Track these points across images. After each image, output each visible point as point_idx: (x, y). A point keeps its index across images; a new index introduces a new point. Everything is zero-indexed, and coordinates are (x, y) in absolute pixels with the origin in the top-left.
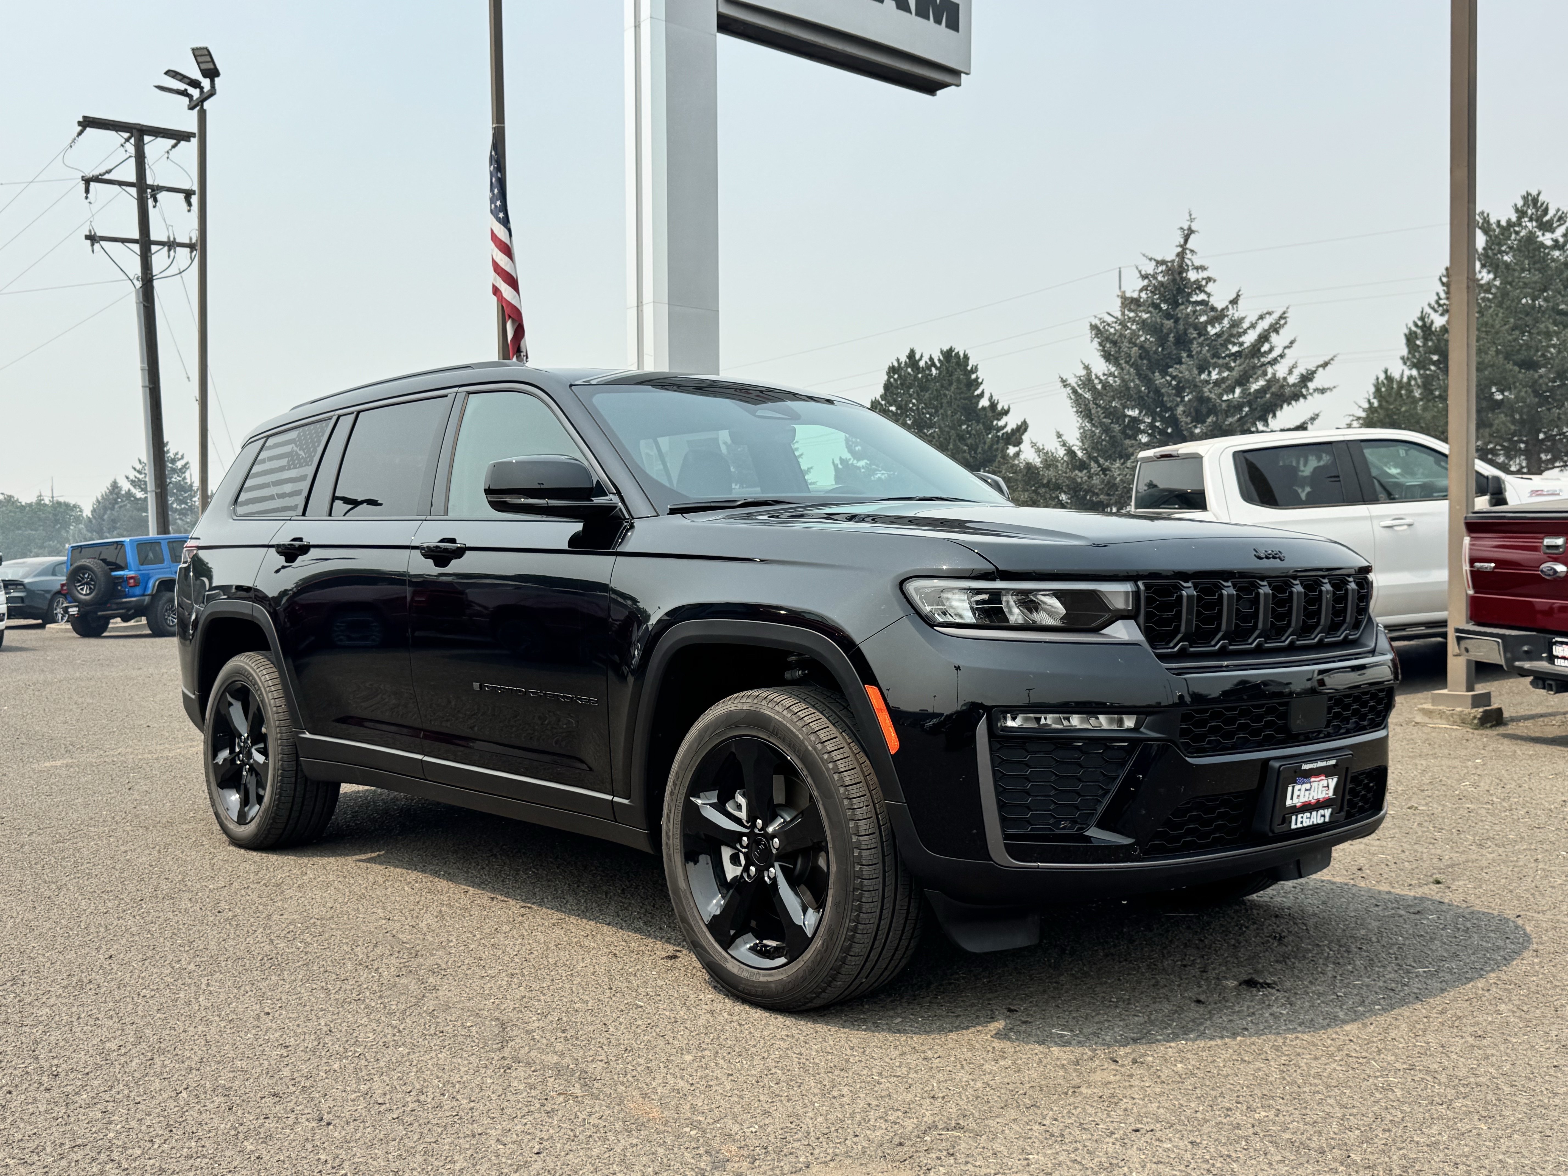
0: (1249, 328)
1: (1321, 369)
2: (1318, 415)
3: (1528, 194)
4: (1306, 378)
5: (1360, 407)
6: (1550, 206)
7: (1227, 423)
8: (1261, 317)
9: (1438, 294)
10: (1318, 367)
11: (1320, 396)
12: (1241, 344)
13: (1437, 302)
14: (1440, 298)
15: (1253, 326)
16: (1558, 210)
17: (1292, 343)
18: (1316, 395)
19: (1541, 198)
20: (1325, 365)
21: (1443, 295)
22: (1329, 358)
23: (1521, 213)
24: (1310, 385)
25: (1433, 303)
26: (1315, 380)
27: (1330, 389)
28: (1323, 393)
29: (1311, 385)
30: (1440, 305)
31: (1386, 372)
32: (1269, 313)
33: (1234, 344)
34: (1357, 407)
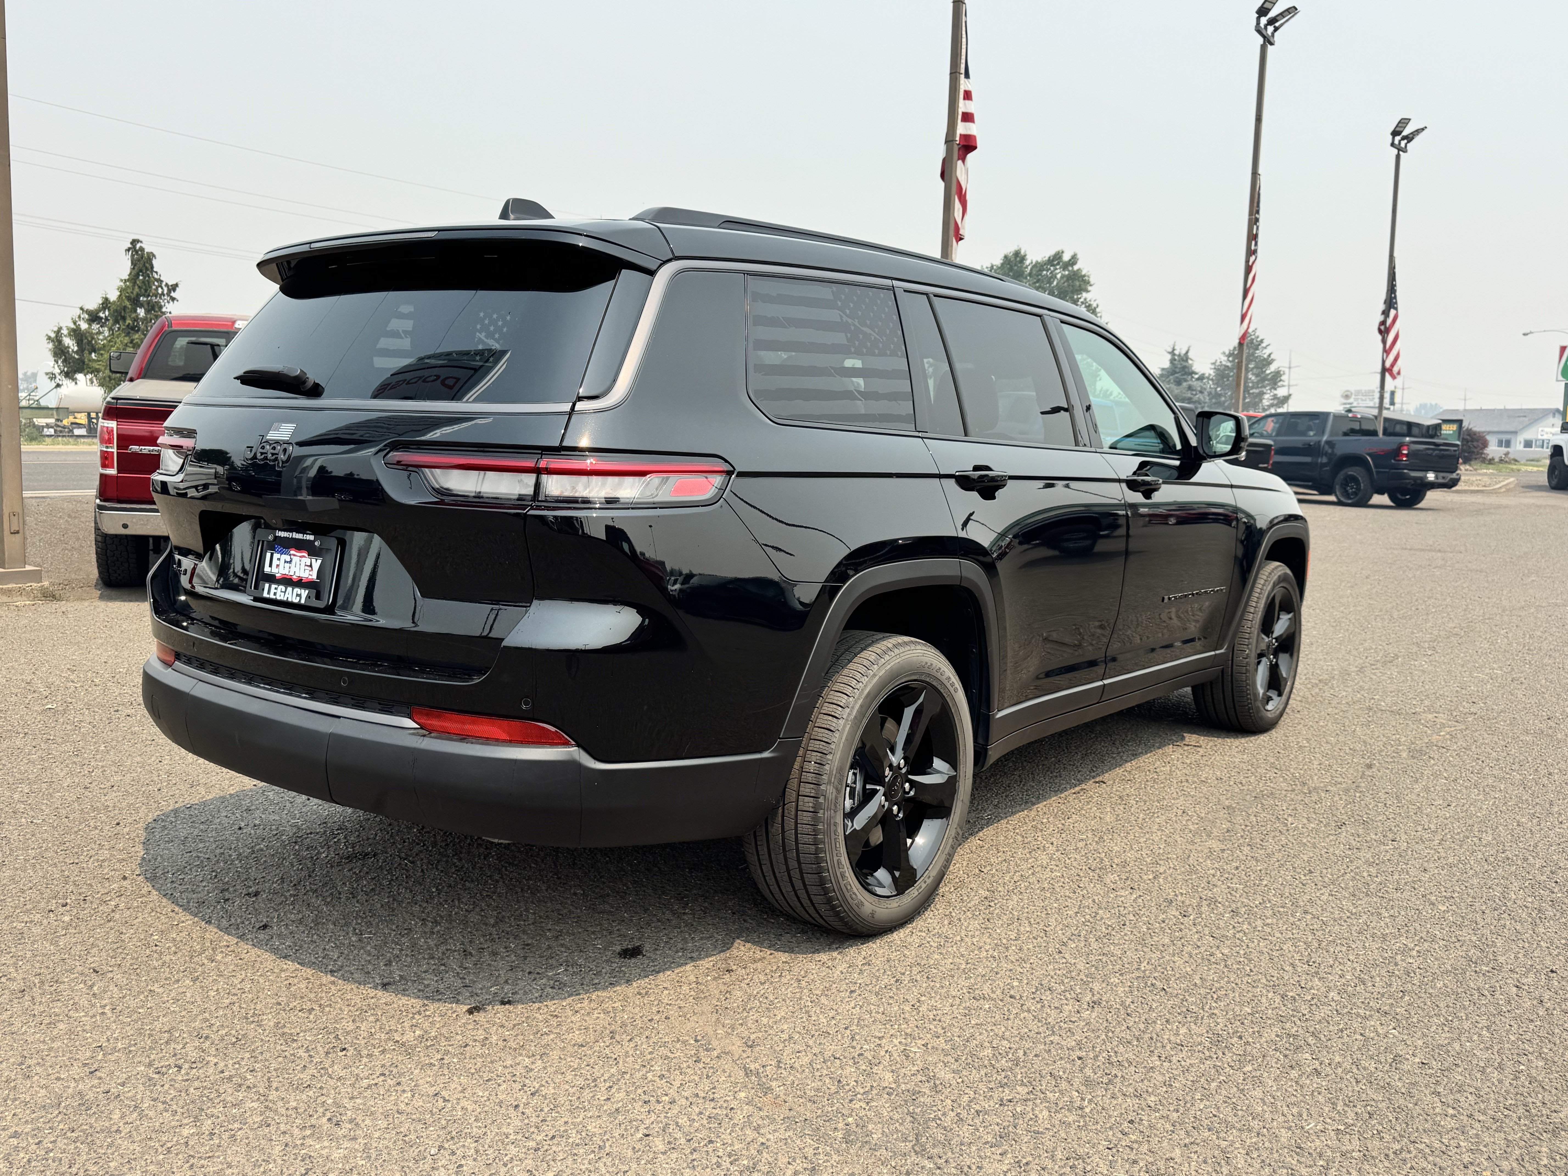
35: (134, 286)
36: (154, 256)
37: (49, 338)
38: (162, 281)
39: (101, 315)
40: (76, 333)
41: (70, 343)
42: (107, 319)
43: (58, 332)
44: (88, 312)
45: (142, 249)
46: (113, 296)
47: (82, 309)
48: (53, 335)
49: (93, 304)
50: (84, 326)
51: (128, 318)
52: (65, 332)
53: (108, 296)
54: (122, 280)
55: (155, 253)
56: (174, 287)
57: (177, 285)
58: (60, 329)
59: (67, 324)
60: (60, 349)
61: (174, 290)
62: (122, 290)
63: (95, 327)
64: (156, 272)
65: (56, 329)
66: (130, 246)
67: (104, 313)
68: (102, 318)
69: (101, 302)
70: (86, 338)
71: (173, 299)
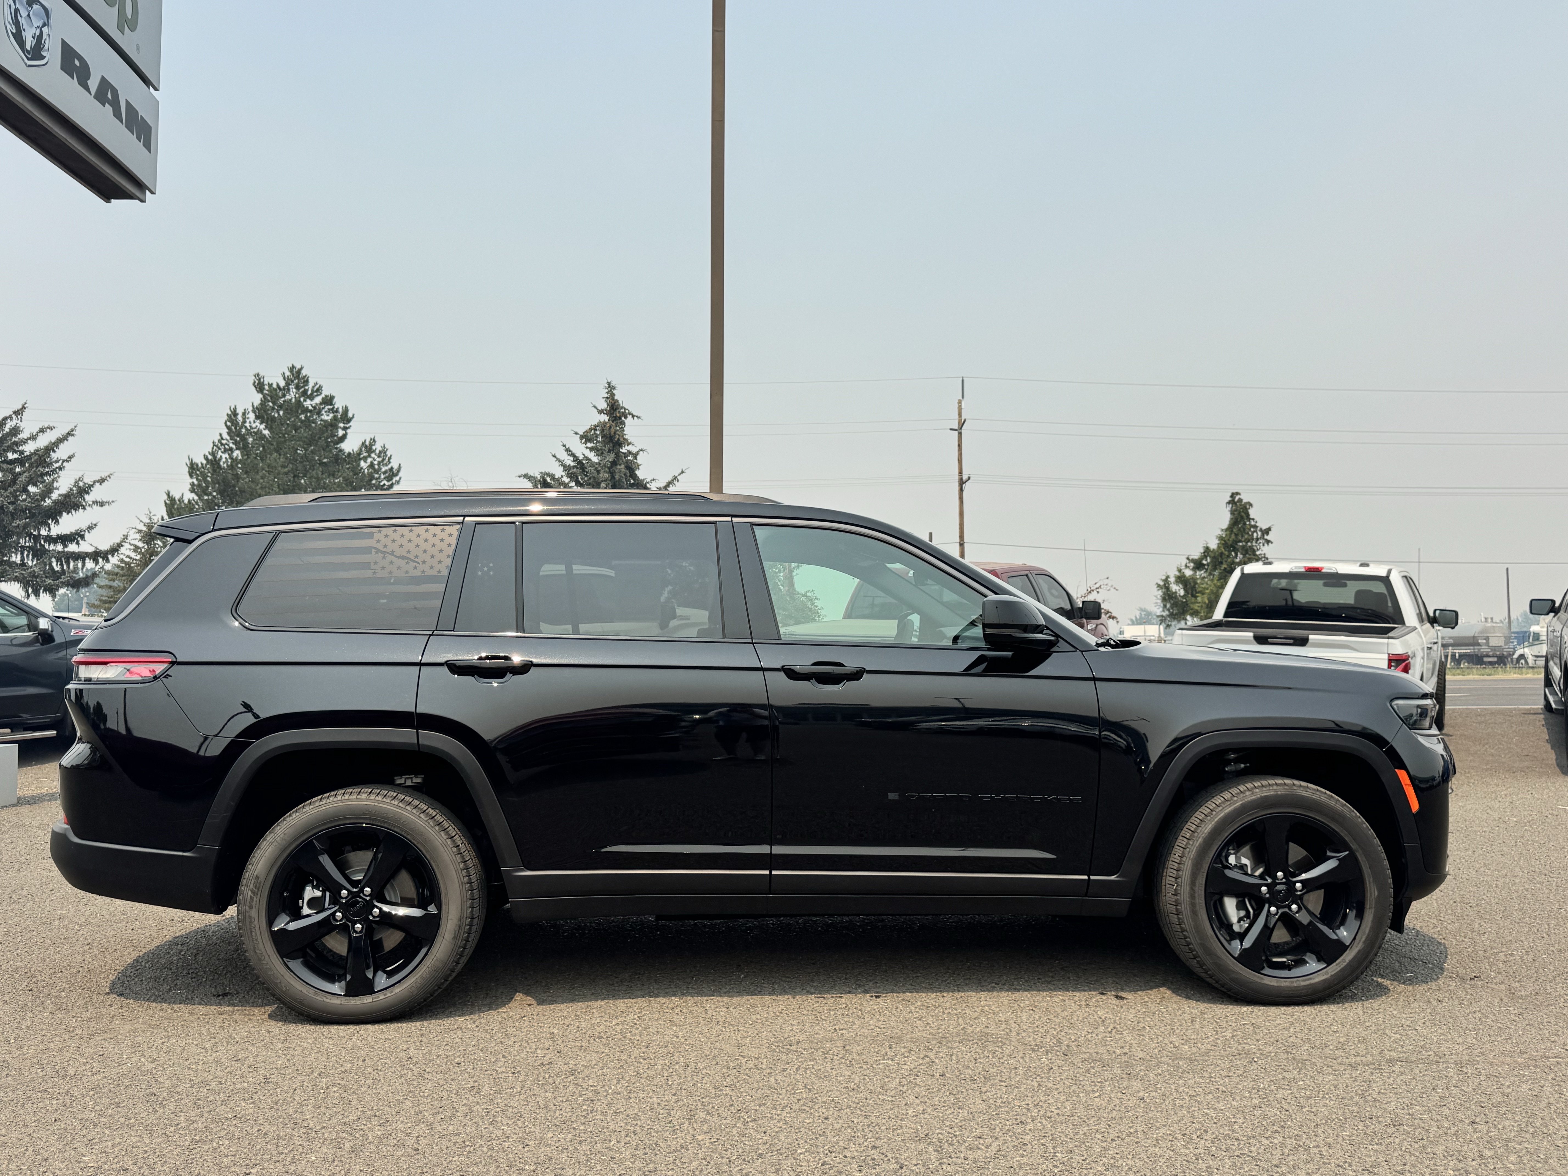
0: (29, 439)
1: (97, 484)
2: (96, 525)
3: (293, 367)
4: (84, 490)
5: (141, 521)
6: (310, 379)
7: (14, 524)
8: (42, 431)
9: (221, 435)
10: (94, 482)
11: (99, 508)
12: (22, 452)
13: (219, 441)
14: (222, 439)
15: (33, 438)
16: (316, 384)
17: (70, 457)
18: (95, 507)
19: (304, 372)
20: (102, 481)
21: (225, 436)
22: (107, 474)
23: (288, 382)
24: (86, 497)
25: (216, 441)
26: (91, 493)
27: (109, 503)
28: (102, 506)
29: (89, 498)
30: (222, 444)
31: (168, 494)
32: (51, 428)
33: (15, 451)
34: (139, 521)
35: (1231, 534)
36: (1251, 505)
37: (1159, 586)
38: (1257, 527)
39: (1204, 562)
40: (1181, 579)
41: (1178, 589)
42: (1208, 565)
43: (1166, 580)
44: (1193, 561)
45: (1240, 500)
46: (1214, 545)
47: (1188, 559)
48: (1162, 583)
49: (1196, 554)
50: (1188, 573)
51: (1224, 563)
52: (1172, 579)
53: (1208, 545)
54: (1222, 530)
55: (1252, 502)
56: (1267, 531)
57: (1269, 529)
58: (1168, 577)
59: (1173, 574)
60: (1169, 595)
61: (1268, 534)
62: (1221, 538)
63: (1200, 574)
64: (1253, 519)
65: (1164, 578)
66: (1230, 499)
67: (1206, 560)
68: (1205, 565)
69: (1202, 551)
70: (1190, 584)
71: (1268, 542)
